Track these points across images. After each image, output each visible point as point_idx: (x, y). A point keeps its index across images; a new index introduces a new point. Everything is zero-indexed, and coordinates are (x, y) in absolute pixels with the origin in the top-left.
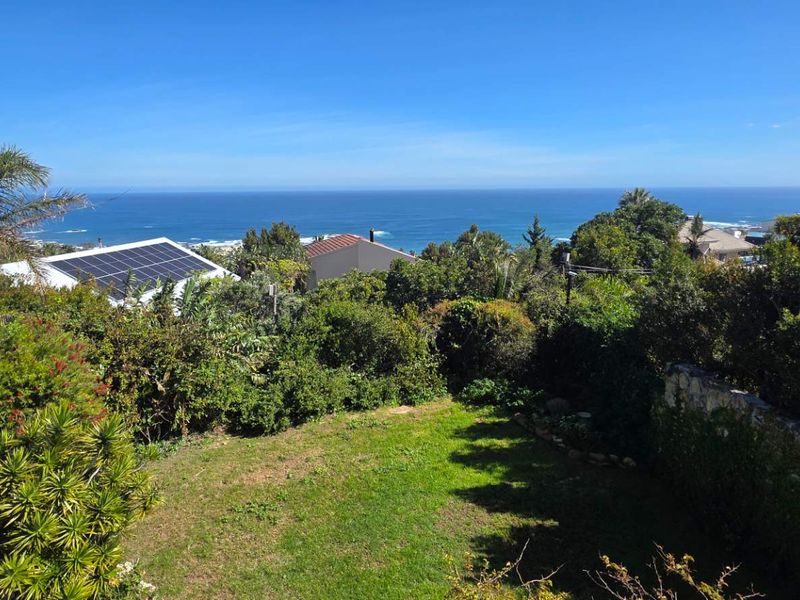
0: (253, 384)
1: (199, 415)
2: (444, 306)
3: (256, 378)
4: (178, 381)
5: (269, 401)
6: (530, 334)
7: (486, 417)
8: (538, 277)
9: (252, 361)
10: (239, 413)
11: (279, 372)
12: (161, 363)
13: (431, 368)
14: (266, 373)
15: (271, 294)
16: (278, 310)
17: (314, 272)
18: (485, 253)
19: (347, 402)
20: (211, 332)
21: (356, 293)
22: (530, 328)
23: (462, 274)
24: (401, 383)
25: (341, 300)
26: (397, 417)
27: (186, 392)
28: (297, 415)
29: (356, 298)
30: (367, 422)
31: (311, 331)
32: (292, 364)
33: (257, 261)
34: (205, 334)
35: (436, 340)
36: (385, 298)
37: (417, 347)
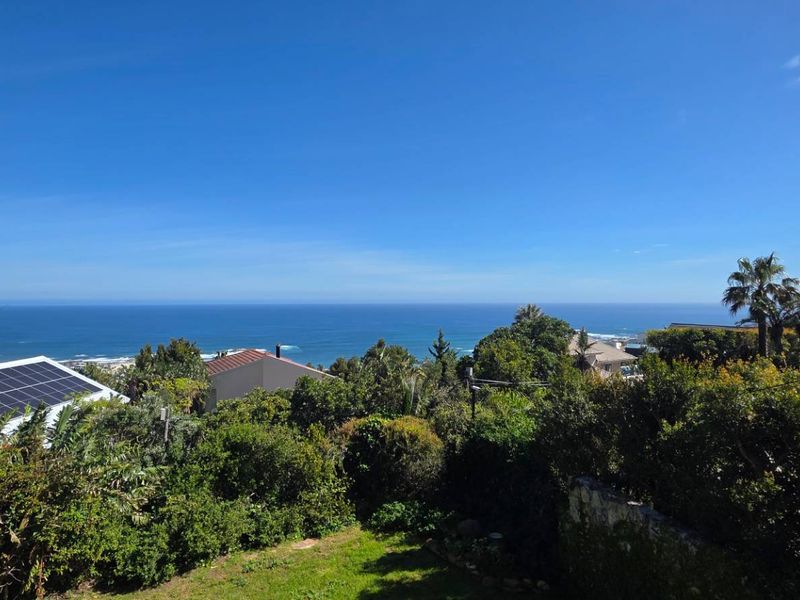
0: (133, 525)
1: (61, 571)
2: (352, 425)
3: (137, 518)
4: (39, 529)
5: (150, 545)
6: (439, 451)
7: (397, 545)
8: (443, 392)
9: (133, 497)
10: (113, 563)
11: (165, 509)
12: (19, 507)
13: (338, 493)
14: (150, 511)
15: (163, 418)
16: (170, 436)
17: (214, 391)
18: (392, 368)
19: (244, 539)
20: (87, 466)
21: (258, 415)
22: (437, 444)
23: (370, 390)
24: (305, 513)
25: (242, 421)
26: (300, 553)
27: (48, 541)
28: (185, 559)
29: (259, 420)
30: (267, 562)
31: (206, 459)
32: (182, 498)
33: (150, 381)
34: (78, 470)
35: (344, 462)
36: (290, 419)
37: (323, 470)
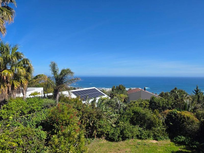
0: (112, 127)
1: (99, 133)
2: (167, 111)
3: (113, 125)
4: (95, 123)
5: (116, 132)
6: (198, 123)
7: (183, 149)
8: (199, 105)
9: (113, 121)
10: (109, 134)
11: (119, 125)
12: (92, 118)
13: (163, 130)
14: (116, 124)
15: (118, 103)
16: (120, 108)
17: (129, 98)
18: (180, 96)
19: (137, 136)
20: (104, 112)
21: (141, 105)
22: (197, 121)
23: (173, 102)
24: (154, 133)
25: (137, 106)
26: (152, 144)
27: (96, 126)
28: (123, 137)
29: (141, 106)
30: (143, 143)
31: (128, 114)
32: (123, 123)
33: (115, 94)
34: (102, 112)
35: (165, 121)
36: (149, 107)
37: (159, 122)
